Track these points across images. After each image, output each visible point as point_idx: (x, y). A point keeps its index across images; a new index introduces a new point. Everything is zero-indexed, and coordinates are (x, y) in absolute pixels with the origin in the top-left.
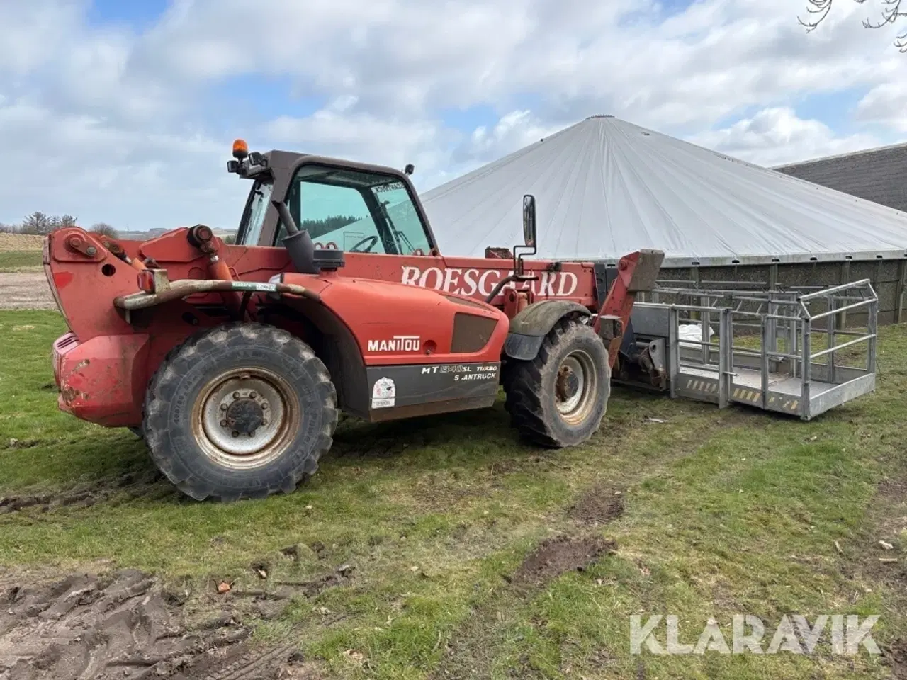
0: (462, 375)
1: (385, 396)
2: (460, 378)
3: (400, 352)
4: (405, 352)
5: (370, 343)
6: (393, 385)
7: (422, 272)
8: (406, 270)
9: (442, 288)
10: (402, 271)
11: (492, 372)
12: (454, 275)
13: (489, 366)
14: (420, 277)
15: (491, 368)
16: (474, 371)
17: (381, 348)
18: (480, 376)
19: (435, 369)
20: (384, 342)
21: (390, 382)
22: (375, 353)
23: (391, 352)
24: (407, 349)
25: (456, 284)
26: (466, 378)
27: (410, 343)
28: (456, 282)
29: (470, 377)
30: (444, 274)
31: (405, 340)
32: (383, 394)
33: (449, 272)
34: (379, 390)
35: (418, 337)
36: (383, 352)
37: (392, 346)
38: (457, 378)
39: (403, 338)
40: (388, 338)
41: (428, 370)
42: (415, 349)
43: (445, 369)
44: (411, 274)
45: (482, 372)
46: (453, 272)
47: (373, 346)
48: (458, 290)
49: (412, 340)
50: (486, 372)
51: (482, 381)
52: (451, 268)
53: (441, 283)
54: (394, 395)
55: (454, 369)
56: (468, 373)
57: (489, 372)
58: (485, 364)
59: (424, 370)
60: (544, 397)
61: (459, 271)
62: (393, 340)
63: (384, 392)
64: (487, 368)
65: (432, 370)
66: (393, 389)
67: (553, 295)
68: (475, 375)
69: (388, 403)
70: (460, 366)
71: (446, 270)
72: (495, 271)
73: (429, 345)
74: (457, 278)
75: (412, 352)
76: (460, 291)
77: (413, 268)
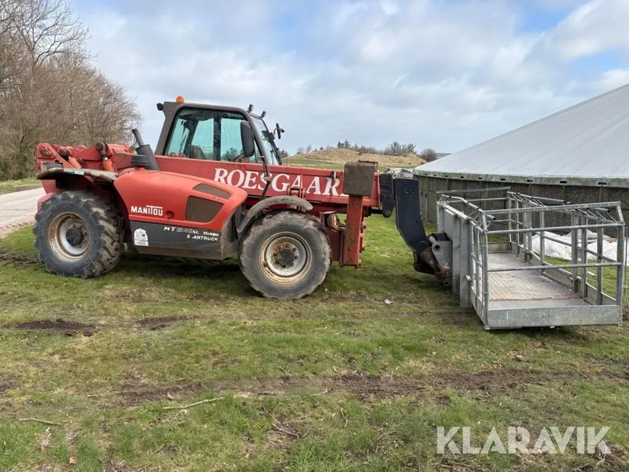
0: (192, 235)
1: (141, 239)
2: (191, 237)
3: (150, 215)
4: (153, 216)
5: (132, 207)
6: (145, 234)
7: (229, 172)
8: (218, 171)
9: (243, 184)
10: (215, 171)
11: (215, 237)
12: (253, 176)
13: (213, 232)
14: (228, 175)
15: (214, 234)
16: (201, 234)
17: (139, 212)
18: (205, 238)
19: (173, 228)
20: (140, 208)
21: (144, 232)
22: (135, 214)
23: (145, 215)
24: (154, 214)
25: (254, 182)
26: (195, 237)
27: (157, 211)
28: (254, 180)
29: (199, 237)
30: (245, 175)
31: (153, 208)
32: (140, 237)
33: (249, 173)
34: (137, 235)
35: (161, 208)
36: (140, 214)
37: (145, 211)
38: (188, 236)
39: (152, 207)
40: (143, 206)
41: (169, 229)
42: (159, 215)
43: (180, 230)
44: (221, 173)
45: (207, 236)
46: (252, 174)
47: (134, 209)
48: (256, 185)
49: (158, 209)
50: (210, 236)
51: (206, 242)
52: (251, 171)
53: (242, 181)
54: (147, 239)
55: (186, 230)
56: (197, 235)
57: (213, 236)
58: (209, 231)
59: (166, 228)
60: (246, 259)
61: (257, 173)
62: (146, 207)
63: (141, 238)
64: (211, 234)
65: (171, 229)
66: (146, 236)
67: (337, 195)
68: (202, 237)
69: (145, 244)
70: (191, 230)
71: (247, 172)
72: (286, 175)
73: (169, 213)
74: (255, 178)
75: (158, 216)
76: (257, 186)
77: (223, 170)
